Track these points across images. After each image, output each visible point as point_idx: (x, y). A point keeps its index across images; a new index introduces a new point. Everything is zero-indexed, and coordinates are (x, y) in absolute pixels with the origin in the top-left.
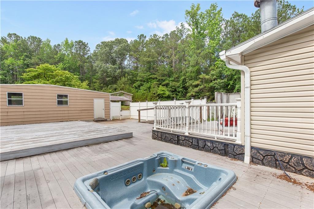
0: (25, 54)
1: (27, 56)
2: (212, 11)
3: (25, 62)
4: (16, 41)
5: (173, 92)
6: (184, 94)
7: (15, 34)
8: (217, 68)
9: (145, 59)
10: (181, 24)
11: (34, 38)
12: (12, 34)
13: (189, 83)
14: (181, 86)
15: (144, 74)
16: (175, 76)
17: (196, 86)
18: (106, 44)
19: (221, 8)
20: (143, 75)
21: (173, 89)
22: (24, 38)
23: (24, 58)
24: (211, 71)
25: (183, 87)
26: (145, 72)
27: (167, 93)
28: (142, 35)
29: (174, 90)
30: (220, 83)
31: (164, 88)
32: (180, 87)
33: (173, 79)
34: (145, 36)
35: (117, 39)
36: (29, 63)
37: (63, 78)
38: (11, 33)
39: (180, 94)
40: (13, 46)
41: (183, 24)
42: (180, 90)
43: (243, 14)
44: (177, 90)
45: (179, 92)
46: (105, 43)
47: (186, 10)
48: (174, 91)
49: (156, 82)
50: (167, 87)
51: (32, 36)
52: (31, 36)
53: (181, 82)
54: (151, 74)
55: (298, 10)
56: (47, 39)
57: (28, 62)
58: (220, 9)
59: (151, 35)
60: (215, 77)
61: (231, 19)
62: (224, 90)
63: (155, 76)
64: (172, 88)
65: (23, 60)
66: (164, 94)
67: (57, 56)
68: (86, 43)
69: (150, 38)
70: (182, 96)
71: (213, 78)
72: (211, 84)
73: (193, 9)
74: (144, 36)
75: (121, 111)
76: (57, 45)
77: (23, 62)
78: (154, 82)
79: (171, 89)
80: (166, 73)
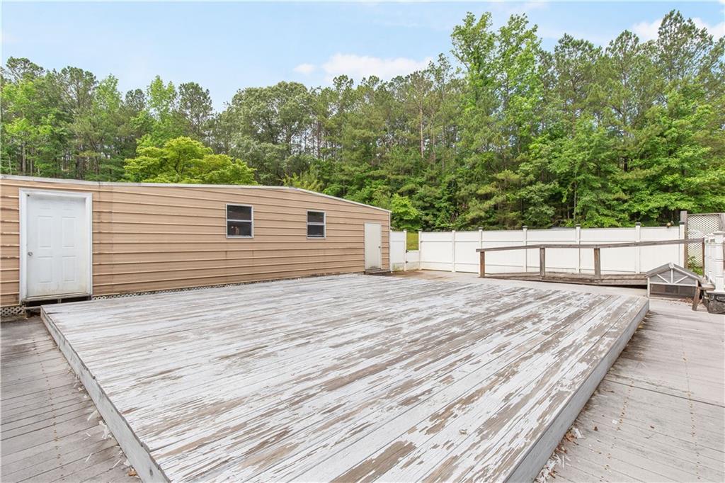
0: (56, 110)
1: (59, 116)
2: (514, 32)
3: (57, 130)
4: (30, 77)
5: (424, 208)
6: (450, 214)
7: (26, 61)
8: (535, 158)
9: (357, 132)
10: (440, 56)
11: (76, 74)
12: (18, 60)
13: (465, 190)
14: (446, 197)
15: (355, 168)
16: (430, 172)
17: (487, 197)
18: (257, 94)
19: (536, 25)
20: (353, 169)
21: (426, 202)
22: (51, 72)
23: (54, 120)
24: (522, 165)
25: (449, 199)
26: (356, 162)
27: (414, 212)
28: (343, 78)
29: (428, 205)
30: (542, 191)
31: (406, 200)
32: (441, 198)
33: (424, 179)
34: (352, 80)
35: (283, 83)
36: (65, 134)
37: (228, 173)
38: (15, 57)
39: (442, 214)
40: (27, 90)
41: (443, 56)
42: (443, 205)
43: (585, 42)
44: (436, 206)
45: (439, 210)
46: (257, 91)
47: (457, 27)
48: (428, 207)
49: (385, 186)
50: (410, 197)
51: (71, 66)
52: (69, 67)
53: (444, 187)
54: (370, 169)
55: (711, 39)
56: (110, 77)
57: (63, 131)
58: (533, 27)
59: (364, 79)
60: (531, 177)
61: (556, 49)
62: (551, 207)
63: (383, 172)
64: (424, 201)
65: (51, 124)
66: (406, 213)
67: (136, 119)
68: (204, 91)
69: (360, 84)
70: (447, 218)
71: (528, 179)
72: (523, 193)
73: (469, 24)
74: (349, 80)
75: (407, 252)
76: (134, 91)
77: (52, 131)
78: (379, 186)
79: (420, 203)
80: (407, 165)
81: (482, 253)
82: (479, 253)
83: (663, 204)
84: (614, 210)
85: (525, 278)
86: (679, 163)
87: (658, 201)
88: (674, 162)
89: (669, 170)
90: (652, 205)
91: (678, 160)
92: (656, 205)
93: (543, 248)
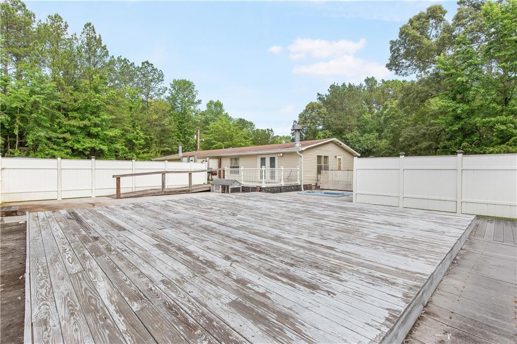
81: (118, 179)
82: (116, 178)
83: (93, 145)
84: (60, 146)
85: (154, 194)
86: (101, 121)
87: (88, 143)
88: (97, 120)
89: (96, 125)
90: (87, 145)
91: (100, 119)
92: (89, 145)
93: (163, 173)
